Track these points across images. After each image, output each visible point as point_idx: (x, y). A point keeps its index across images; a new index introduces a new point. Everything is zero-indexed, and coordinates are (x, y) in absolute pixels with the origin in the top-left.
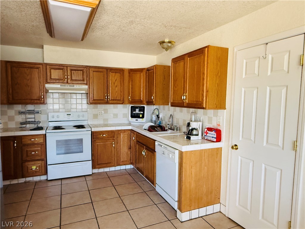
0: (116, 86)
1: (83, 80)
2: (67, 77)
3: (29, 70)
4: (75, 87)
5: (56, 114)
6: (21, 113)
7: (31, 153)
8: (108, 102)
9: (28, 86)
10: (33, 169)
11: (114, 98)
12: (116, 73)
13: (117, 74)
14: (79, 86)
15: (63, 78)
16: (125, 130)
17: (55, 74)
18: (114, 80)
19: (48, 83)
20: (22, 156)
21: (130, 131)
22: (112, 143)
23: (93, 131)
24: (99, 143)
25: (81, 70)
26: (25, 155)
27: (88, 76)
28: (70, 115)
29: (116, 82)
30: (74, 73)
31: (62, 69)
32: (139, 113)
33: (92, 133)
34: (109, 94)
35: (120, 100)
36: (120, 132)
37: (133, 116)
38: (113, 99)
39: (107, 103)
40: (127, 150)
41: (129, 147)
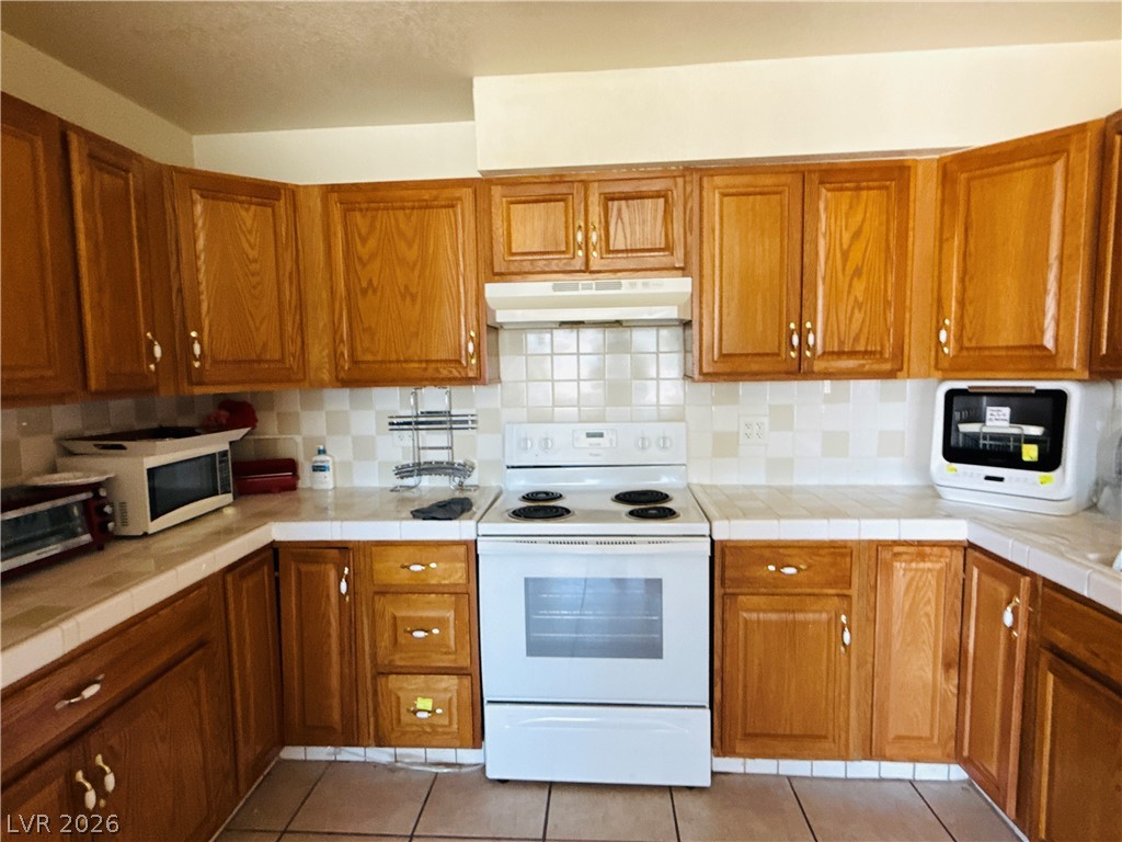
0: (858, 273)
1: (668, 248)
2: (587, 238)
3: (414, 219)
4: (623, 291)
5: (538, 431)
6: (398, 425)
7: (411, 632)
8: (805, 366)
9: (413, 298)
10: (420, 715)
11: (841, 343)
12: (858, 189)
13: (864, 193)
14: (644, 284)
15: (567, 243)
16: (920, 544)
17: (529, 228)
18: (846, 237)
19: (497, 278)
20: (374, 645)
21: (958, 557)
22: (837, 617)
23: (721, 542)
24: (754, 612)
25: (657, 195)
26: (385, 641)
27: (696, 225)
28: (601, 435)
29: (860, 246)
30: (619, 210)
31: (562, 199)
32: (1015, 430)
33: (717, 554)
34: (814, 323)
35: (881, 353)
36: (886, 555)
37: (958, 451)
38: (836, 349)
39: (799, 370)
40: (934, 671)
41: (945, 656)
